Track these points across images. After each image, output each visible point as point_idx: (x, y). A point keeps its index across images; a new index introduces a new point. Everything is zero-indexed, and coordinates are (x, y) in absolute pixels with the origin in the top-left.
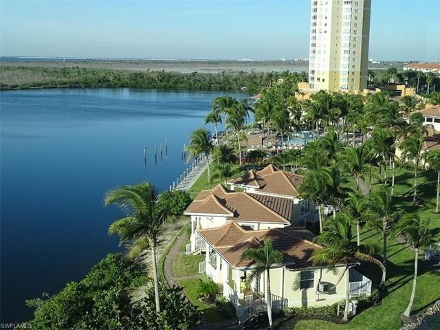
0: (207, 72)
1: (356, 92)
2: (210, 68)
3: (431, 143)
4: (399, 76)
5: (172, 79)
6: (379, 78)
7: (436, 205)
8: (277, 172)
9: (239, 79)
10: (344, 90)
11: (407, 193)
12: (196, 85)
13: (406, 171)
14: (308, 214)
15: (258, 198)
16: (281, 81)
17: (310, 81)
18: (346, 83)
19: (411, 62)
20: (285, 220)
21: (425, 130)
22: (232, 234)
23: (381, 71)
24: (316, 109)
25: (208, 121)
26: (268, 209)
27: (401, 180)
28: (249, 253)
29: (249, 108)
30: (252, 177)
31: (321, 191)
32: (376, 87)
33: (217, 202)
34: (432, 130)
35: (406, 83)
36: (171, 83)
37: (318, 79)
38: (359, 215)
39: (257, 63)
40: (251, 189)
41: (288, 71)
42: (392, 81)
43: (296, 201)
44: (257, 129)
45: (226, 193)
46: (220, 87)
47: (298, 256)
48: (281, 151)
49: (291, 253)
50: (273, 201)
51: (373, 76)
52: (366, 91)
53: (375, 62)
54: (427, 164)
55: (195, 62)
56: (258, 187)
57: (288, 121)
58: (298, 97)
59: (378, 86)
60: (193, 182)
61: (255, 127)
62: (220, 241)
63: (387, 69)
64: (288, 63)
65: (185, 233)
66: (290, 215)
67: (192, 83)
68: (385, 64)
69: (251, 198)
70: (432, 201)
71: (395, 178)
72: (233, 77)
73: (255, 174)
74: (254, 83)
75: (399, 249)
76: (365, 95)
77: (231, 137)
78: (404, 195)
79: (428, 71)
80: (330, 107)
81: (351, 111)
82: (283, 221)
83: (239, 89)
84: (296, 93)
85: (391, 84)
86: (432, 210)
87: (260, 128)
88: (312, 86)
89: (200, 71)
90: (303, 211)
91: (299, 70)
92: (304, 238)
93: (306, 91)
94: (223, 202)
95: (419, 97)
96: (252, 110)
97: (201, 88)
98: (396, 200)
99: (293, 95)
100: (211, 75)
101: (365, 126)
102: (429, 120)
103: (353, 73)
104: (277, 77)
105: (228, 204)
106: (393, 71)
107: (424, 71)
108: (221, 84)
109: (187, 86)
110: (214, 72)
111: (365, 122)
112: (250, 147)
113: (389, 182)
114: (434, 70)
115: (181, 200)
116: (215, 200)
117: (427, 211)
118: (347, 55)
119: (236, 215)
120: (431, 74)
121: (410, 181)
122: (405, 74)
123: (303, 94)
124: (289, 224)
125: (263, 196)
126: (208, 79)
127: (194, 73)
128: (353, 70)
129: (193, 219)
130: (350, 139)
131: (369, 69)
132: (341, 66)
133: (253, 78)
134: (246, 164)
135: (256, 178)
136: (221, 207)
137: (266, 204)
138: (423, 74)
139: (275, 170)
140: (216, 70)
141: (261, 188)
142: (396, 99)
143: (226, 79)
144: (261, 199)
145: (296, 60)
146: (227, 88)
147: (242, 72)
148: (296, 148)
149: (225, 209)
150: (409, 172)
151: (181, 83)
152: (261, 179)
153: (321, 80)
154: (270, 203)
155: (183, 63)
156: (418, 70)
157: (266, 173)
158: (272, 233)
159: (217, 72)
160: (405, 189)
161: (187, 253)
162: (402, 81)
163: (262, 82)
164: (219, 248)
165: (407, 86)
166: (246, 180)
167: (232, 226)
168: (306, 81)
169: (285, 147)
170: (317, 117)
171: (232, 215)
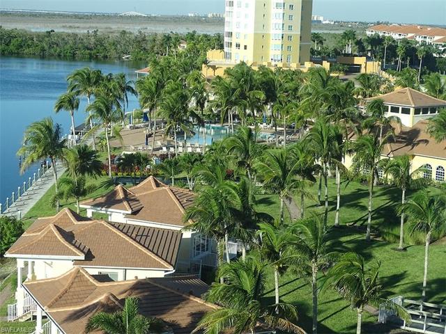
0: (70, 31)
1: (294, 66)
2: (77, 25)
3: (395, 146)
4: (359, 43)
5: (13, 41)
6: (330, 45)
7: (399, 237)
8: (160, 189)
9: (119, 42)
10: (277, 63)
11: (360, 220)
12: (52, 50)
13: (359, 186)
14: (206, 253)
15: (125, 230)
16: (183, 47)
17: (226, 49)
18: (279, 53)
19: (378, 23)
20: (166, 264)
21: (388, 125)
22: (77, 289)
23: (335, 36)
24: (228, 91)
25: (60, 108)
26: (140, 247)
27: (351, 200)
28: (98, 320)
29: (130, 89)
30: (121, 195)
31: (220, 220)
32: (324, 59)
33: (59, 237)
34: (398, 125)
35: (369, 54)
36: (11, 47)
37: (238, 46)
38: (277, 258)
39: (150, 19)
40: (118, 215)
41: (194, 32)
42: (349, 50)
43: (187, 235)
44: (142, 120)
45: (76, 222)
46: (90, 54)
47: (180, 322)
48: (173, 155)
49: (168, 318)
50: (150, 234)
51: (321, 42)
52: (308, 65)
53: (327, 22)
54: (390, 177)
55: (55, 15)
56: (130, 212)
57: (185, 109)
58: (206, 72)
59: (326, 57)
60: (32, 204)
61: (138, 116)
62: (56, 300)
63: (341, 32)
64: (198, 20)
65: (10, 286)
66: (175, 256)
67: (46, 47)
68: (340, 24)
69: (115, 230)
70: (395, 232)
71: (341, 197)
72: (111, 40)
73: (125, 191)
74: (142, 49)
75: (342, 306)
76: (305, 70)
77: (99, 132)
78: (356, 222)
79: (402, 37)
80: (251, 89)
81: (281, 95)
82: (162, 266)
83: (120, 58)
84: (203, 65)
85: (347, 55)
86: (394, 246)
87: (146, 119)
88: (228, 56)
89: (59, 28)
90: (198, 249)
91: (211, 31)
92: (191, 293)
93: (219, 63)
94: (69, 237)
95: (385, 75)
96: (133, 92)
97: (59, 55)
98: (340, 230)
99: (199, 69)
100: (75, 35)
101: (301, 118)
102: (395, 110)
103: (290, 37)
104: (178, 40)
105: (78, 239)
106: (349, 35)
107: (396, 36)
108: (91, 49)
109: (38, 51)
110: (82, 32)
111: (301, 112)
112: (126, 148)
113: (333, 203)
114: (410, 35)
115: (8, 233)
116: (56, 233)
117: (387, 248)
118: (281, 11)
119: (89, 257)
120: (406, 41)
121: (363, 202)
122: (367, 40)
123: (214, 68)
124: (172, 270)
125: (135, 227)
126: (71, 42)
127: (49, 32)
128: (289, 33)
129: (20, 264)
130: (281, 138)
131: (313, 31)
132: (272, 26)
133: (140, 41)
134: (120, 174)
135: (127, 198)
136: (66, 244)
137: (138, 239)
138: (394, 41)
139: (158, 185)
140: (84, 28)
141: (135, 213)
142: (351, 77)
143: (100, 42)
144: (130, 231)
145: (210, 15)
146: (101, 56)
147: (124, 33)
148: (198, 150)
149: (71, 248)
150: (364, 188)
151: (29, 46)
152: (135, 200)
153: (242, 47)
154: (144, 238)
155: (34, 16)
156: (386, 35)
157: (144, 189)
158: (140, 286)
159: (86, 31)
160: (357, 214)
161: (11, 319)
162: (362, 51)
163: (155, 49)
164: (54, 311)
165: (368, 59)
166: (111, 201)
167: (78, 276)
168: (221, 47)
169: (180, 149)
170: (230, 103)
171: (82, 257)
